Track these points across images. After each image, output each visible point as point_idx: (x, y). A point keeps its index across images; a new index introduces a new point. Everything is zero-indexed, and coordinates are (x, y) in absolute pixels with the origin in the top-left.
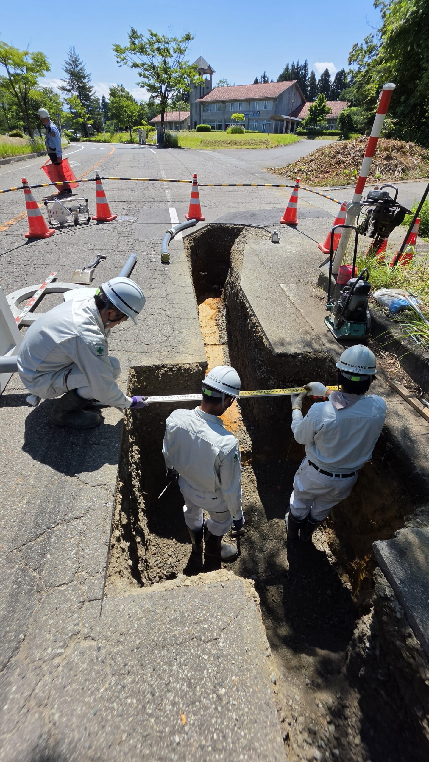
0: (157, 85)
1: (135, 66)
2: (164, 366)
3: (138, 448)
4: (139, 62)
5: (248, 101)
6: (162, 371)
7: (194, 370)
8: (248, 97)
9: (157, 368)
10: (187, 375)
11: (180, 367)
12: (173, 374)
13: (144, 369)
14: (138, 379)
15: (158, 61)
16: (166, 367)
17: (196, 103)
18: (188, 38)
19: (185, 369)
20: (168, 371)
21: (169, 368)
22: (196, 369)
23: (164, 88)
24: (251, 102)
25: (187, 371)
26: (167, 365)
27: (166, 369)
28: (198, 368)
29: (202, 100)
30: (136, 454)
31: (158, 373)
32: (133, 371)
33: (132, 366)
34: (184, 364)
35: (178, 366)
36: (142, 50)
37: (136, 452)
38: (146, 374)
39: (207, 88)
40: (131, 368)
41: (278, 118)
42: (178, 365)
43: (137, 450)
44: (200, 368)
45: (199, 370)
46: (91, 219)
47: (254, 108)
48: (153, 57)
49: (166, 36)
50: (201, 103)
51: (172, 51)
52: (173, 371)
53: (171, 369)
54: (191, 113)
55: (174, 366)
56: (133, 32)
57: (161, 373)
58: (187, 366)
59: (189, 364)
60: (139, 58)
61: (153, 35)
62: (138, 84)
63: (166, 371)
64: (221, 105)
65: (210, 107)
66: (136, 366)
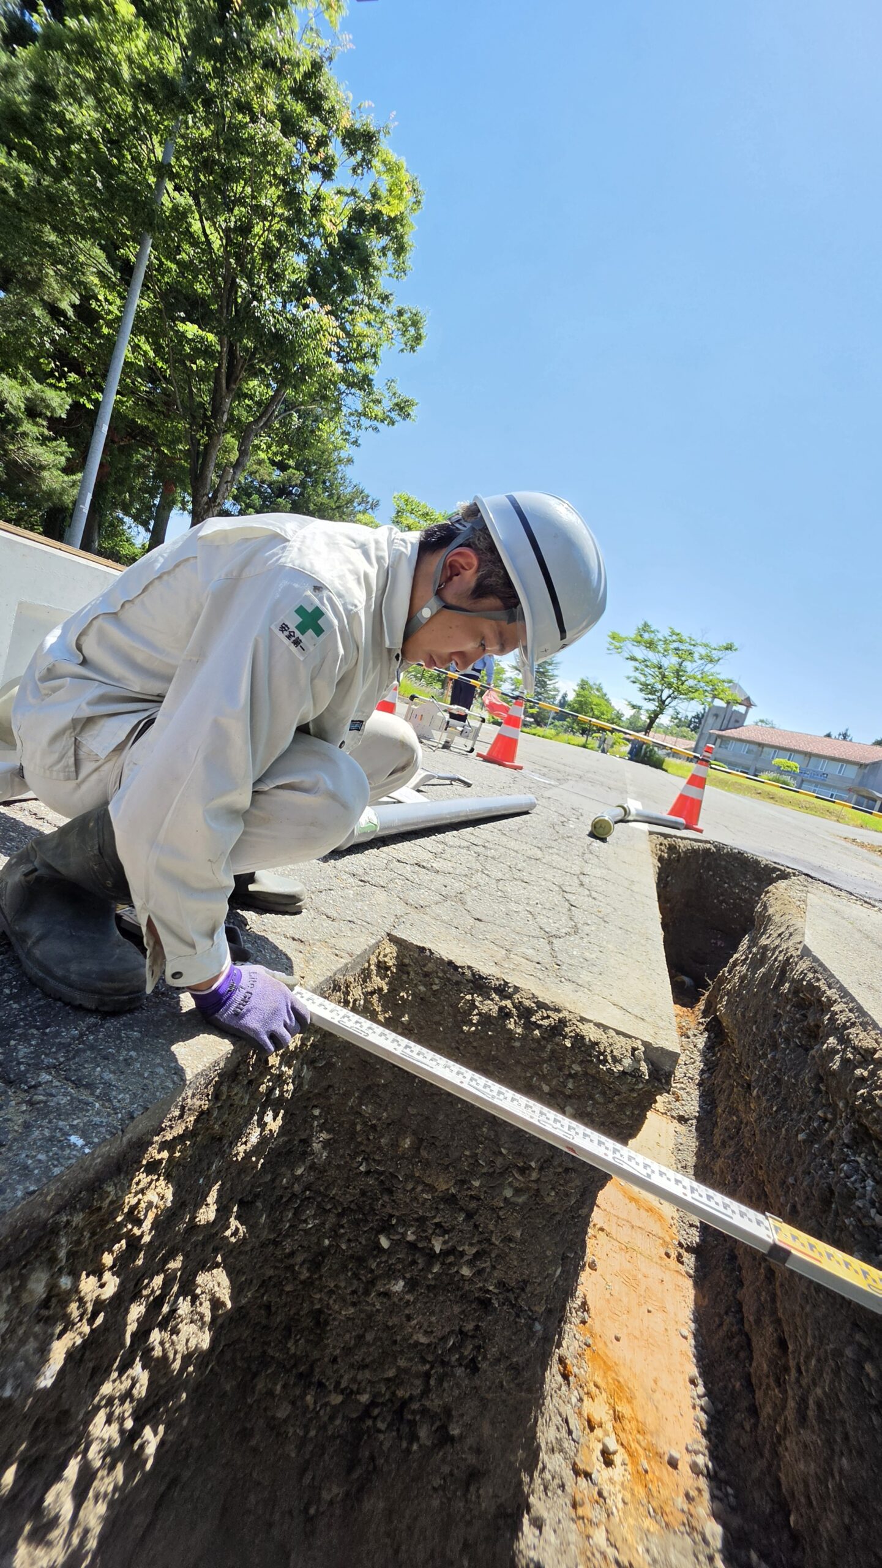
0: (659, 686)
1: (633, 659)
2: (503, 990)
3: (224, 1295)
4: (640, 657)
5: (809, 755)
6: (490, 1006)
7: (615, 1060)
8: (809, 750)
9: (479, 984)
10: (576, 1068)
11: (563, 1022)
12: (524, 1037)
13: (430, 967)
14: (393, 990)
15: (670, 662)
16: (509, 997)
17: (710, 734)
18: (729, 648)
19: (579, 1038)
20: (509, 1015)
21: (518, 1006)
22: (627, 1062)
23: (666, 692)
24: (813, 759)
25: (584, 1048)
26: (517, 989)
27: (508, 1003)
28: (636, 1060)
29: (723, 733)
30: (197, 1319)
31: (473, 1006)
32: (390, 952)
33: (398, 934)
34: (582, 1020)
35: (556, 1016)
36: (651, 645)
37: (206, 1309)
38: (428, 985)
39: (738, 721)
40: (393, 939)
41: (864, 794)
42: (558, 1010)
43: (216, 1304)
44: (644, 1068)
45: (635, 1073)
46: (475, 753)
47: (817, 767)
48: (665, 656)
49: (694, 637)
50: (719, 736)
51: (696, 656)
52: (529, 1026)
53: (526, 1013)
54: (697, 744)
55: (541, 1006)
56: (646, 625)
57: (485, 1009)
58: (591, 1033)
59: (605, 1028)
60: (640, 653)
61: (673, 633)
62: (628, 678)
63: (504, 1014)
64: (755, 748)
65: (732, 746)
66: (410, 940)
